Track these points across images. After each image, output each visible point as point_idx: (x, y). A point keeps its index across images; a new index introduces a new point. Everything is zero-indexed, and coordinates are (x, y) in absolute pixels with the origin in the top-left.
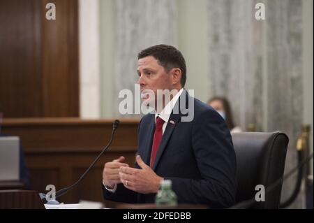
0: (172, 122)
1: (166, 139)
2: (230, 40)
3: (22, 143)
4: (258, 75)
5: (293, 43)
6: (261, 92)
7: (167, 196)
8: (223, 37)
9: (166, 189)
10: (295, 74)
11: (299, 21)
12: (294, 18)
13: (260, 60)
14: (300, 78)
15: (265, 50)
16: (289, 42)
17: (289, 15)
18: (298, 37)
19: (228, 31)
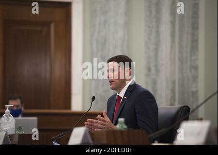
0: (125, 97)
1: (122, 106)
2: (157, 71)
3: (39, 120)
4: (173, 91)
5: (193, 71)
6: (174, 100)
7: (122, 127)
8: (153, 69)
9: (121, 123)
10: (194, 89)
11: (197, 59)
12: (193, 58)
13: (174, 82)
14: (197, 91)
15: (177, 76)
16: (191, 71)
17: (191, 56)
18: (196, 68)
19: (156, 66)
